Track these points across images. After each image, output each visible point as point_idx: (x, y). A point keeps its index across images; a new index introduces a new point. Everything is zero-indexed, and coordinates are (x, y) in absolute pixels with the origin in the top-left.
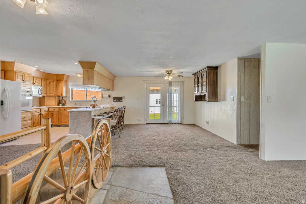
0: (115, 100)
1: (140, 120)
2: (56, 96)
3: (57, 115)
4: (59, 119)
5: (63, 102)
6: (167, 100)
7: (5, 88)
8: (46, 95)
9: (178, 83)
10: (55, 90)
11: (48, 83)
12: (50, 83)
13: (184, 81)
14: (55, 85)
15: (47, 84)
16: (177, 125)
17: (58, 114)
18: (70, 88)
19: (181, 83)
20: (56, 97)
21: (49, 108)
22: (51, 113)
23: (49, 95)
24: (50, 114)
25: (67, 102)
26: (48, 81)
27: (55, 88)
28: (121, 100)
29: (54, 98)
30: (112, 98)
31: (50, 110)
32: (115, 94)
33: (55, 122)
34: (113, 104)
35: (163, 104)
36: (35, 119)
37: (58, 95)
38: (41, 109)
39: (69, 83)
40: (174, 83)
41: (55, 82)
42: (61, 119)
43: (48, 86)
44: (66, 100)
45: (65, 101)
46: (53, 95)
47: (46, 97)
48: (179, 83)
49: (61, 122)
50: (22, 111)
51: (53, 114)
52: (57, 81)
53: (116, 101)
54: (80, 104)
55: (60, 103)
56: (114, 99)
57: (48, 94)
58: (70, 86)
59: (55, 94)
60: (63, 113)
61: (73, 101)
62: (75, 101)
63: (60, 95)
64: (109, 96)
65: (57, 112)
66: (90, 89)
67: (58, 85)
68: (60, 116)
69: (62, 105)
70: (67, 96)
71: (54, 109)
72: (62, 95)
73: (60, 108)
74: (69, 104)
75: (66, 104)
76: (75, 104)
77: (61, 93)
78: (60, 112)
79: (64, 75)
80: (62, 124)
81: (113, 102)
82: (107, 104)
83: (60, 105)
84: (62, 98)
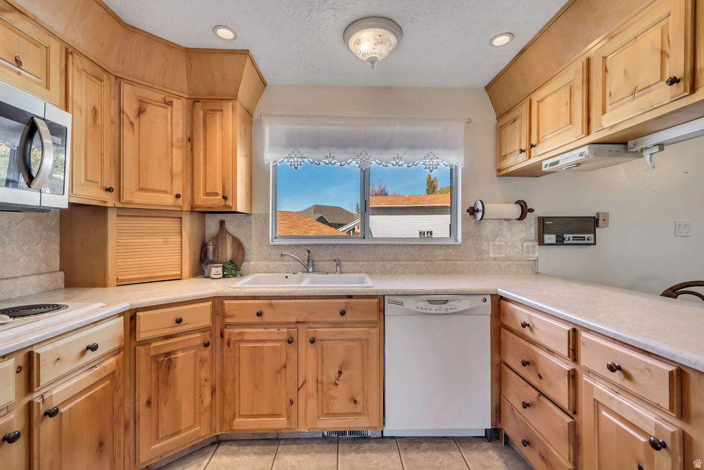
0: (550, 238)
2: (187, 208)
3: (202, 361)
4: (213, 392)
5: (228, 252)
8: (110, 200)
10: (178, 165)
11: (130, 108)
12: (141, 112)
14: (179, 133)
15: (120, 111)
17: (206, 353)
18: (269, 156)
20: (187, 220)
21: (131, 317)
22: (155, 358)
23: (134, 197)
24: (143, 366)
25: (253, 250)
26: (126, 88)
27: (178, 154)
28: (588, 238)
29: (171, 224)
30: (529, 228)
31: (147, 327)
33: (187, 421)
37: (202, 200)
39: (267, 130)
41: (179, 106)
42: (228, 390)
43: (126, 133)
44: (242, 240)
45: (239, 245)
46: (167, 200)
47: (112, 217)
49: (228, 414)
51: (165, 363)
52: (196, 101)
53: (560, 241)
54: (338, 262)
55: (211, 256)
56: (545, 230)
57: (127, 197)
58: (272, 144)
59: (178, 196)
60: (246, 337)
61: (290, 246)
62: (300, 245)
63: (216, 202)
64: (525, 211)
65: (199, 342)
66: (397, 163)
67: (200, 131)
68: (223, 368)
69: (224, 276)
70: (251, 214)
71: (179, 321)
72: (229, 203)
73: (225, 302)
74: (262, 264)
75: (243, 260)
76: (310, 265)
77: (220, 191)
78: (222, 335)
79: (246, 53)
80: (235, 427)
81: (534, 247)
82: (495, 259)
83: (212, 276)
84: (222, 223)
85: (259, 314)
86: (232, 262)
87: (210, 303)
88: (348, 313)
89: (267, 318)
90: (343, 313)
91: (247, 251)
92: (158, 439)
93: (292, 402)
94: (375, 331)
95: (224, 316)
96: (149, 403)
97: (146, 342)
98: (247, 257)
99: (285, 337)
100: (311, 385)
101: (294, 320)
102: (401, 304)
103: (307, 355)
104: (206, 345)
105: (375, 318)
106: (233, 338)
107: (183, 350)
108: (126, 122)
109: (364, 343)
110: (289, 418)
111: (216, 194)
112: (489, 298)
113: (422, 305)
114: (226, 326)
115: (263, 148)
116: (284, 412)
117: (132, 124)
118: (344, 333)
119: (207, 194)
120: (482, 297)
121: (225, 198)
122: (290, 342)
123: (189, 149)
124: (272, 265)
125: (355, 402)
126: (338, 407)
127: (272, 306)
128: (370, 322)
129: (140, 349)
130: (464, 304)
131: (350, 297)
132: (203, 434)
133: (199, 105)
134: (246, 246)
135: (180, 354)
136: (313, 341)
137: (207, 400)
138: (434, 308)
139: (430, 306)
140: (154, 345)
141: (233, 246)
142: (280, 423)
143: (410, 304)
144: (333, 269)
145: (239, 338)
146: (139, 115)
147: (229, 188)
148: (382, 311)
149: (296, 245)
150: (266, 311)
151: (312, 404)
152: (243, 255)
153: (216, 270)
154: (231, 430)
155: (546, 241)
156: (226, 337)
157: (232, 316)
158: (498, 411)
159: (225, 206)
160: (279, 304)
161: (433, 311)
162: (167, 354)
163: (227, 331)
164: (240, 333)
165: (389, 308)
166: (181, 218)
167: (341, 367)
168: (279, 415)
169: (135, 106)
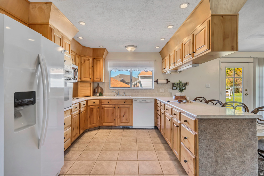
3: (98, 111)
4: (99, 118)
5: (100, 91)
10: (91, 72)
11: (82, 62)
12: (84, 62)
14: (91, 65)
15: (81, 62)
17: (98, 110)
18: (109, 69)
21: (87, 101)
22: (90, 109)
24: (89, 110)
25: (105, 90)
26: (82, 58)
27: (91, 70)
29: (89, 85)
31: (89, 103)
33: (95, 122)
35: (246, 92)
36: (74, 123)
38: (80, 103)
39: (109, 63)
41: (91, 60)
42: (102, 117)
43: (82, 67)
44: (103, 88)
45: (102, 89)
46: (89, 80)
51: (92, 110)
52: (94, 58)
55: (96, 92)
56: (173, 86)
57: (82, 79)
58: (110, 66)
59: (91, 79)
60: (106, 107)
61: (114, 89)
62: (116, 89)
63: (98, 80)
64: (168, 81)
65: (97, 107)
66: (138, 71)
67: (95, 65)
68: (101, 113)
69: (99, 96)
70: (105, 82)
71: (94, 103)
72: (101, 80)
73: (102, 100)
74: (107, 93)
75: (103, 93)
76: (118, 94)
77: (99, 78)
78: (101, 107)
79: (105, 49)
80: (104, 125)
81: (171, 90)
82: (162, 93)
83: (97, 96)
84: (98, 84)
85: (108, 102)
86: (101, 93)
87: (99, 100)
88: (126, 102)
89: (110, 103)
90: (125, 102)
91: (104, 91)
92: (91, 124)
93: (115, 120)
94: (131, 106)
95: (102, 103)
96: (89, 117)
97: (89, 106)
98: (104, 92)
99: (113, 107)
100: (118, 117)
101: (115, 104)
102: (136, 101)
103: (118, 111)
104: (98, 108)
105: (131, 103)
106: (103, 107)
107: (94, 108)
108: (82, 64)
109: (129, 109)
110: (114, 123)
111: (98, 78)
112: (154, 100)
113: (141, 101)
114: (102, 105)
115: (108, 67)
116: (113, 122)
117: (83, 65)
118: (125, 106)
119: (96, 78)
120: (153, 99)
121: (100, 79)
122: (114, 108)
123: (93, 68)
124: (109, 94)
125: (127, 120)
126: (124, 121)
127: (111, 101)
128: (130, 104)
129: (88, 107)
130: (149, 101)
131: (126, 99)
132: (98, 125)
133: (95, 59)
134: (104, 89)
135: (94, 109)
136: (119, 108)
137: (98, 119)
138: (143, 101)
139: (142, 101)
140: (90, 107)
141: (101, 89)
142: (112, 124)
143: (138, 100)
144: (124, 95)
145: (104, 107)
146: (84, 63)
147: (101, 77)
148: (132, 102)
149: (115, 89)
150: (110, 102)
151: (119, 120)
152: (103, 91)
153: (98, 95)
154: (103, 125)
155: (174, 89)
156: (102, 107)
157: (103, 103)
158: (156, 123)
159: (100, 81)
160: (112, 101)
161: (143, 102)
162: (92, 109)
163: (102, 106)
164: (105, 106)
165: (134, 102)
166: (91, 83)
167: (124, 113)
168: (112, 122)
169: (83, 61)
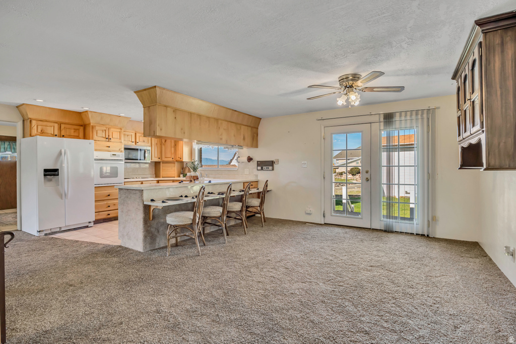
0: (259, 168)
1: (310, 214)
2: (175, 161)
6: (380, 166)
7: (61, 150)
8: (160, 160)
9: (414, 117)
10: (173, 151)
12: (166, 141)
13: (438, 108)
14: (173, 144)
15: (162, 142)
16: (412, 237)
18: (195, 147)
19: (425, 116)
20: (176, 164)
23: (164, 159)
28: (270, 168)
29: (173, 164)
30: (253, 164)
32: (260, 154)
34: (257, 176)
35: (368, 176)
37: (177, 159)
38: (142, 182)
40: (401, 116)
43: (163, 146)
47: (161, 163)
48: (419, 116)
50: (96, 186)
53: (262, 169)
56: (258, 165)
81: (256, 171)
